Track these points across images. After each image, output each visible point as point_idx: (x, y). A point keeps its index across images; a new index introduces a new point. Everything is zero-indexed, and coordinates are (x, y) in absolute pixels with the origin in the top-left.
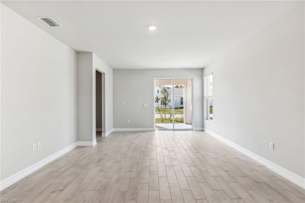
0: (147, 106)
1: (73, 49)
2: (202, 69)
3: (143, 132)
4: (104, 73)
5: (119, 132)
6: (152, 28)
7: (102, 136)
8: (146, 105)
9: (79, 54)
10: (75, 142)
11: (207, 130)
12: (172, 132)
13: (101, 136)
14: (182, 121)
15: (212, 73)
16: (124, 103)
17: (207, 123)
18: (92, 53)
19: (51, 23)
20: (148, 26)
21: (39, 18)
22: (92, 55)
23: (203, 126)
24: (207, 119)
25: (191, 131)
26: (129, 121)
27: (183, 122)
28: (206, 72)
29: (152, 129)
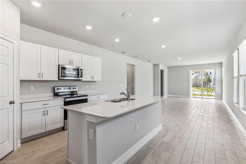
2: (222, 63)
3: (180, 97)
4: (164, 70)
8: (185, 84)
18: (159, 64)
19: (149, 61)
26: (176, 92)
29: (188, 96)
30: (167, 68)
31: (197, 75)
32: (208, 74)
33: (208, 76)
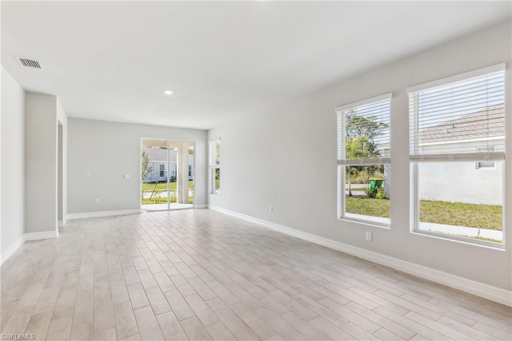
0: (129, 177)
1: (22, 87)
2: (207, 132)
4: (61, 126)
6: (168, 93)
8: (127, 176)
9: (28, 94)
10: (23, 234)
11: (212, 207)
12: (167, 212)
14: (173, 200)
15: (220, 139)
17: (212, 197)
18: (55, 96)
20: (164, 90)
21: (17, 58)
22: (55, 100)
23: (207, 202)
24: (212, 193)
25: (192, 210)
26: (97, 201)
27: (175, 202)
28: (212, 135)
29: (138, 211)
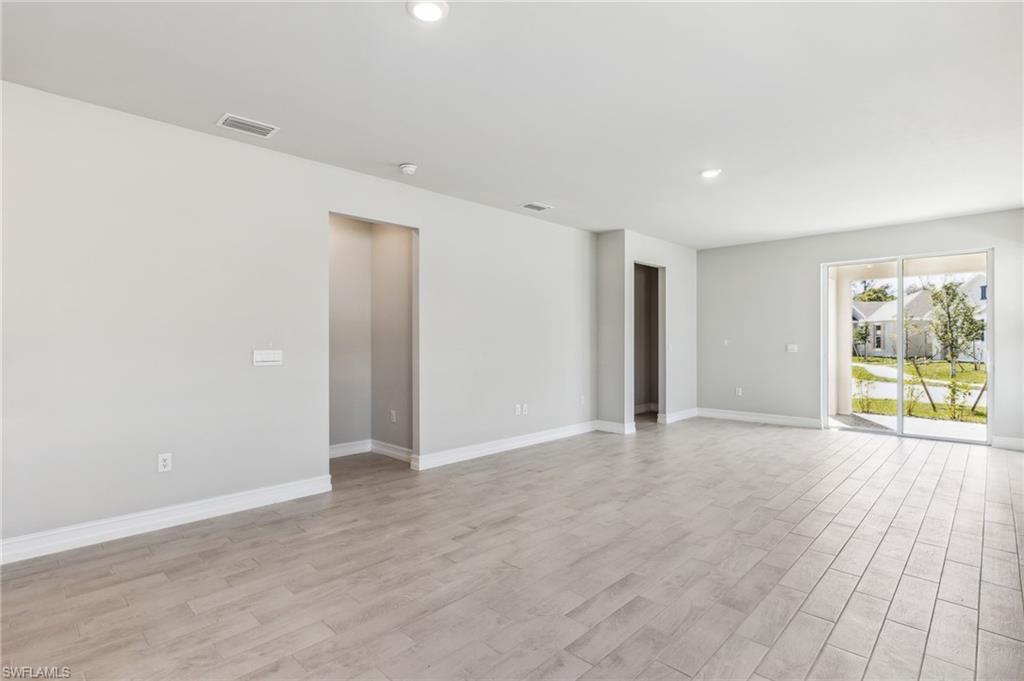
0: (796, 349)
1: (585, 230)
4: (664, 268)
5: (710, 419)
6: (710, 175)
7: (659, 419)
8: (794, 348)
9: (598, 236)
10: (592, 420)
13: (656, 421)
16: (726, 342)
18: (623, 230)
19: (536, 208)
22: (623, 235)
26: (740, 392)
29: (812, 422)
30: (695, 255)
31: (913, 301)
32: (955, 295)
33: (956, 301)
